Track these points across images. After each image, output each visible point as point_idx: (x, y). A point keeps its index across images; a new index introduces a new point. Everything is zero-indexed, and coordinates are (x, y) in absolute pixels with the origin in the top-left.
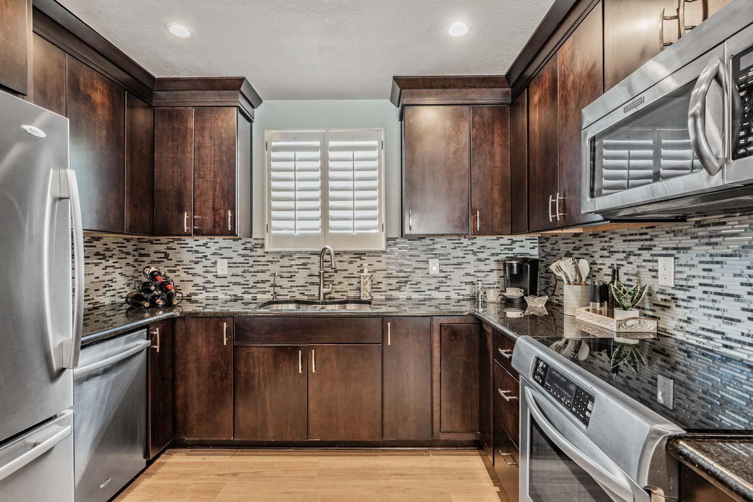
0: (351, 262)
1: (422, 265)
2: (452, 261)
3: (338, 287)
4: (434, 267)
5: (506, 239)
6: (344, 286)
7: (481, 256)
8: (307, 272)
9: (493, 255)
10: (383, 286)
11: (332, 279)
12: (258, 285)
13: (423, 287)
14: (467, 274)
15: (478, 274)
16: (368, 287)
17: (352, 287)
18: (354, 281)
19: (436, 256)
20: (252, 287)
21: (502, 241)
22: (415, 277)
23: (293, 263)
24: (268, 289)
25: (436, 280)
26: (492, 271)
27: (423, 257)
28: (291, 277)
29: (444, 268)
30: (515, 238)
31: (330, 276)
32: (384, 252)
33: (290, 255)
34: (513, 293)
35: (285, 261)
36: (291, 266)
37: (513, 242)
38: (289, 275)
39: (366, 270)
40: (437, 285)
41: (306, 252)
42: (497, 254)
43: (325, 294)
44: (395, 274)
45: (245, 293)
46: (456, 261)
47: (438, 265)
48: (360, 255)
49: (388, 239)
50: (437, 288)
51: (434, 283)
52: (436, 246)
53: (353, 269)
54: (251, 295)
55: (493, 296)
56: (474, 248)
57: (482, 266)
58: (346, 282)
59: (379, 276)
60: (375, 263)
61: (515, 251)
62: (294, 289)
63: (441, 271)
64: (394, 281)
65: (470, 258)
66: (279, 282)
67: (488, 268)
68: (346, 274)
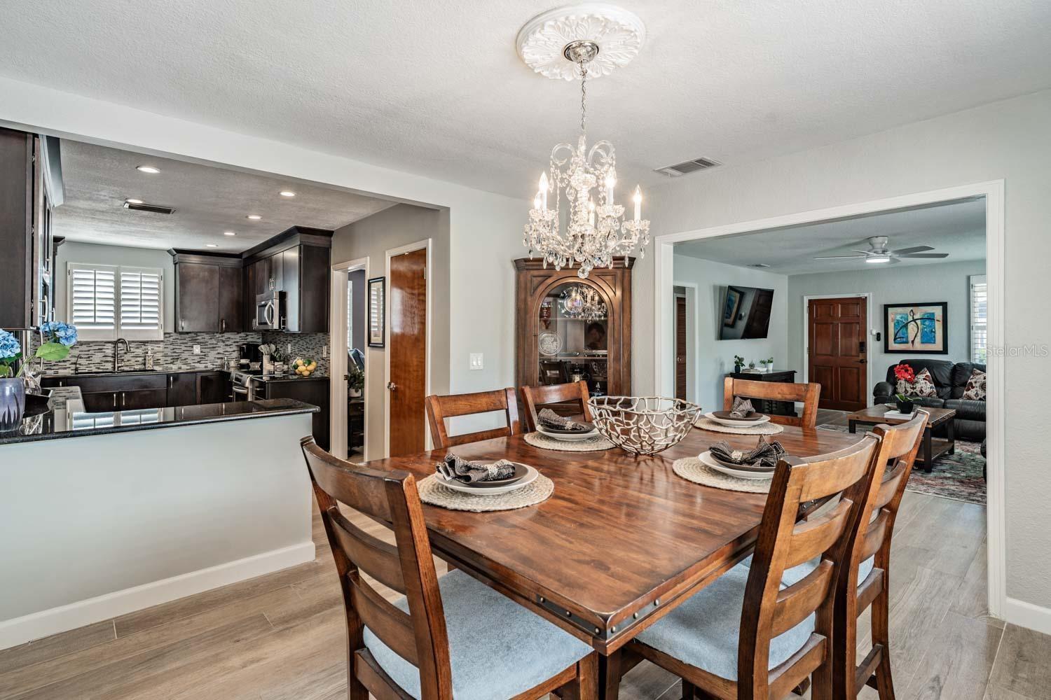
0: (137, 348)
1: (188, 349)
2: (209, 346)
3: (127, 363)
4: (197, 349)
5: (242, 335)
6: (132, 363)
7: (227, 343)
8: (103, 354)
9: (235, 342)
10: (161, 362)
11: (122, 358)
12: (59, 364)
13: (189, 361)
14: (218, 353)
15: (225, 353)
16: (151, 362)
17: (138, 363)
18: (140, 359)
19: (199, 343)
20: (54, 365)
21: (240, 335)
22: (184, 356)
23: (92, 348)
24: (68, 366)
25: (198, 357)
26: (234, 351)
27: (190, 344)
28: (89, 357)
29: (203, 350)
30: (248, 333)
31: (121, 356)
32: (162, 341)
33: (88, 343)
34: (243, 361)
35: (84, 348)
36: (89, 351)
37: (247, 335)
38: (87, 356)
39: (149, 352)
40: (199, 360)
41: (102, 342)
42: (237, 342)
43: (119, 367)
44: (170, 354)
45: (48, 369)
46: (211, 346)
47: (199, 348)
48: (144, 343)
49: (165, 334)
50: (199, 362)
51: (197, 359)
52: (198, 338)
53: (140, 351)
54: (53, 371)
55: (233, 364)
56: (223, 339)
57: (228, 349)
58: (134, 360)
59: (158, 356)
60: (156, 348)
61: (248, 340)
62: (91, 365)
63: (201, 352)
64: (169, 359)
65: (221, 344)
66: (80, 361)
67: (232, 350)
68: (133, 355)
